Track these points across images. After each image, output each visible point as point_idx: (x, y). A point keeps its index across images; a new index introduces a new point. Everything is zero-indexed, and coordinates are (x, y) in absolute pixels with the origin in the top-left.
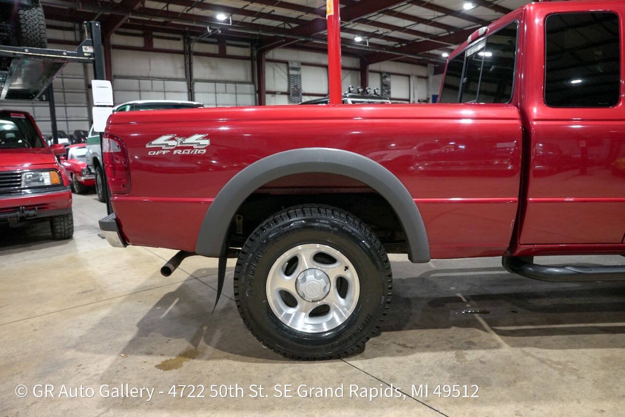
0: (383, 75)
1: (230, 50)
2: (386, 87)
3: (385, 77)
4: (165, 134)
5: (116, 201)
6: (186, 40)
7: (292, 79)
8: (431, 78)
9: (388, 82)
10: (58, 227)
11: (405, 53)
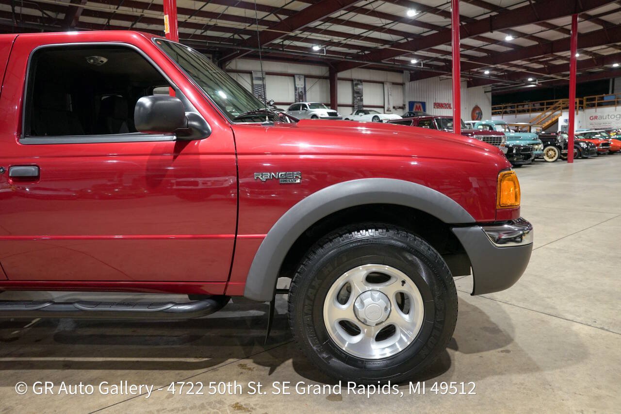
0: (354, 83)
2: (357, 94)
3: (357, 85)
7: (256, 88)
8: (408, 85)
9: (360, 89)
11: (367, 61)
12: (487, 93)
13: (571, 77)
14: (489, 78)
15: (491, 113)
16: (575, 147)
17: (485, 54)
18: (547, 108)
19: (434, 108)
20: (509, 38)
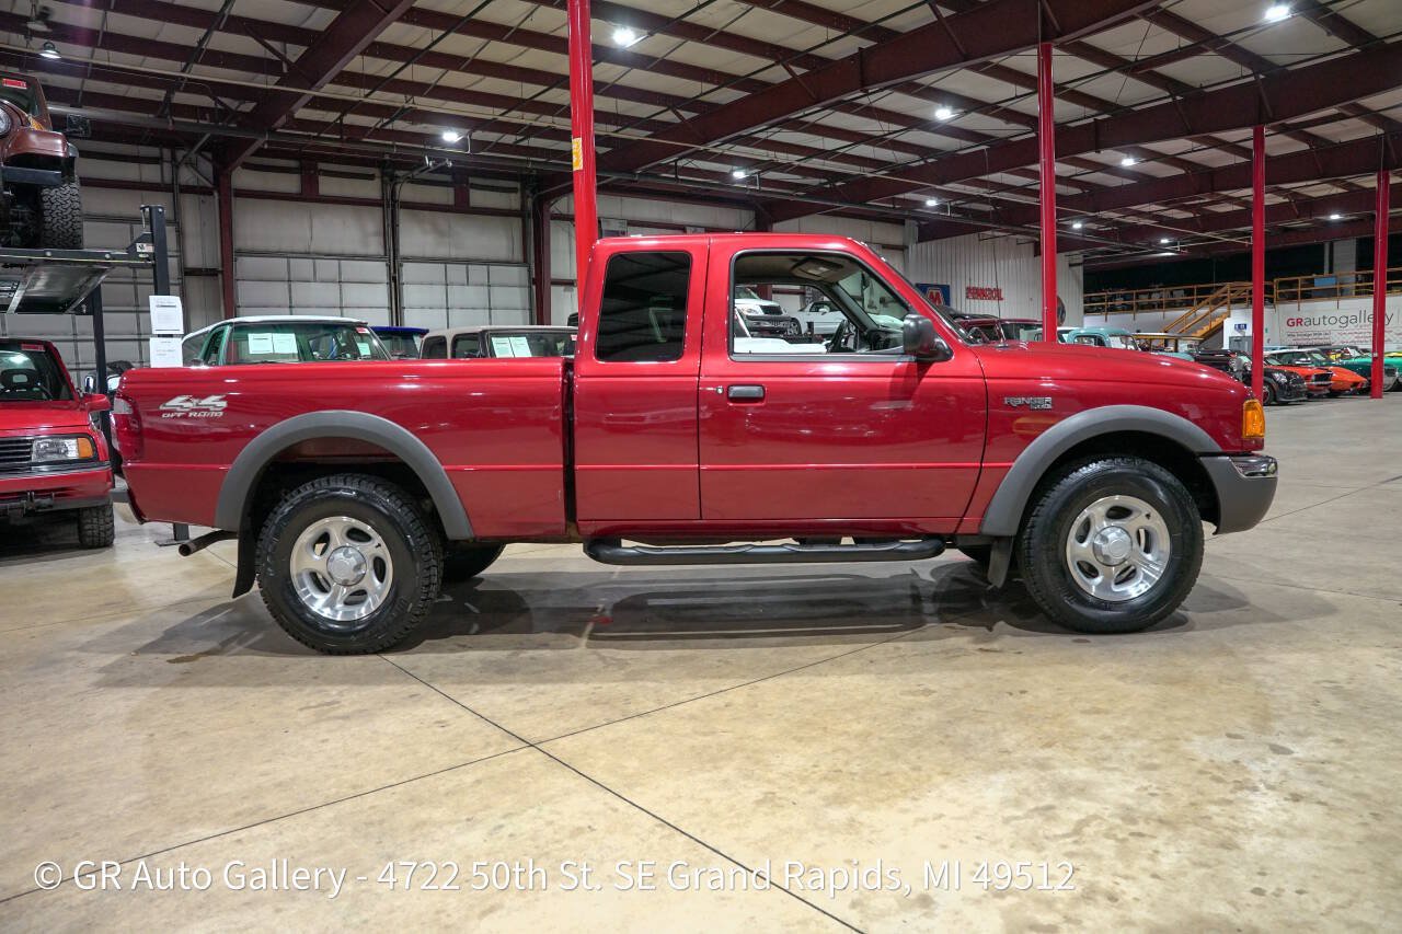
1: (478, 198)
4: (180, 395)
5: (130, 468)
6: (386, 179)
8: (913, 248)
10: (87, 527)
11: (841, 202)
12: (1074, 268)
13: (1253, 238)
14: (1081, 238)
15: (1082, 311)
16: (1266, 383)
17: (1076, 191)
18: (1200, 301)
19: (967, 297)
20: (1128, 162)
